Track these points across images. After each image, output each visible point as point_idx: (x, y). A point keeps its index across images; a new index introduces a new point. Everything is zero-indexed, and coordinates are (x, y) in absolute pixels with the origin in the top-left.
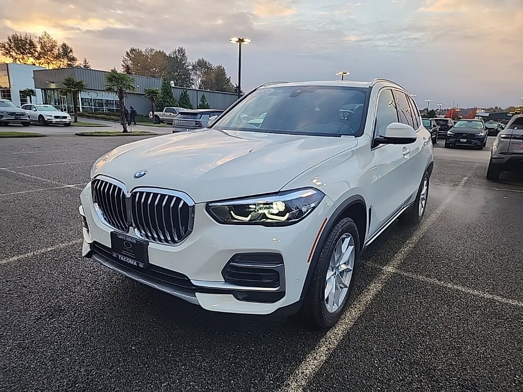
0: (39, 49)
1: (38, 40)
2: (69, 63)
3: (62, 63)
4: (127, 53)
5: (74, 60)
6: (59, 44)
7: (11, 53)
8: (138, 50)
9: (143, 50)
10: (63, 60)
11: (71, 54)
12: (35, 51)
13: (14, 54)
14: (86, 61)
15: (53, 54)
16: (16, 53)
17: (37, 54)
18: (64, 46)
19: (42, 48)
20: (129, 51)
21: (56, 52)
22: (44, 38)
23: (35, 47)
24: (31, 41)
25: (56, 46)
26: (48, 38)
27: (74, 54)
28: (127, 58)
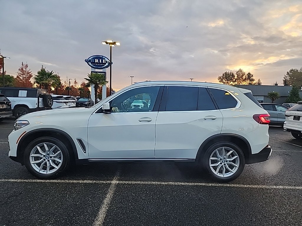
0: (236, 77)
1: (236, 73)
2: (250, 82)
3: (246, 83)
4: (288, 73)
5: (253, 80)
6: (246, 73)
7: (223, 81)
8: (296, 70)
9: (298, 70)
10: (247, 81)
11: (252, 78)
12: (234, 78)
13: (224, 81)
14: (259, 80)
15: (243, 79)
16: (225, 80)
17: (234, 80)
18: (249, 74)
19: (238, 77)
20: (289, 71)
21: (244, 77)
22: (239, 72)
23: (234, 76)
24: (233, 74)
25: (245, 75)
26: (241, 71)
27: (254, 78)
28: (287, 75)
